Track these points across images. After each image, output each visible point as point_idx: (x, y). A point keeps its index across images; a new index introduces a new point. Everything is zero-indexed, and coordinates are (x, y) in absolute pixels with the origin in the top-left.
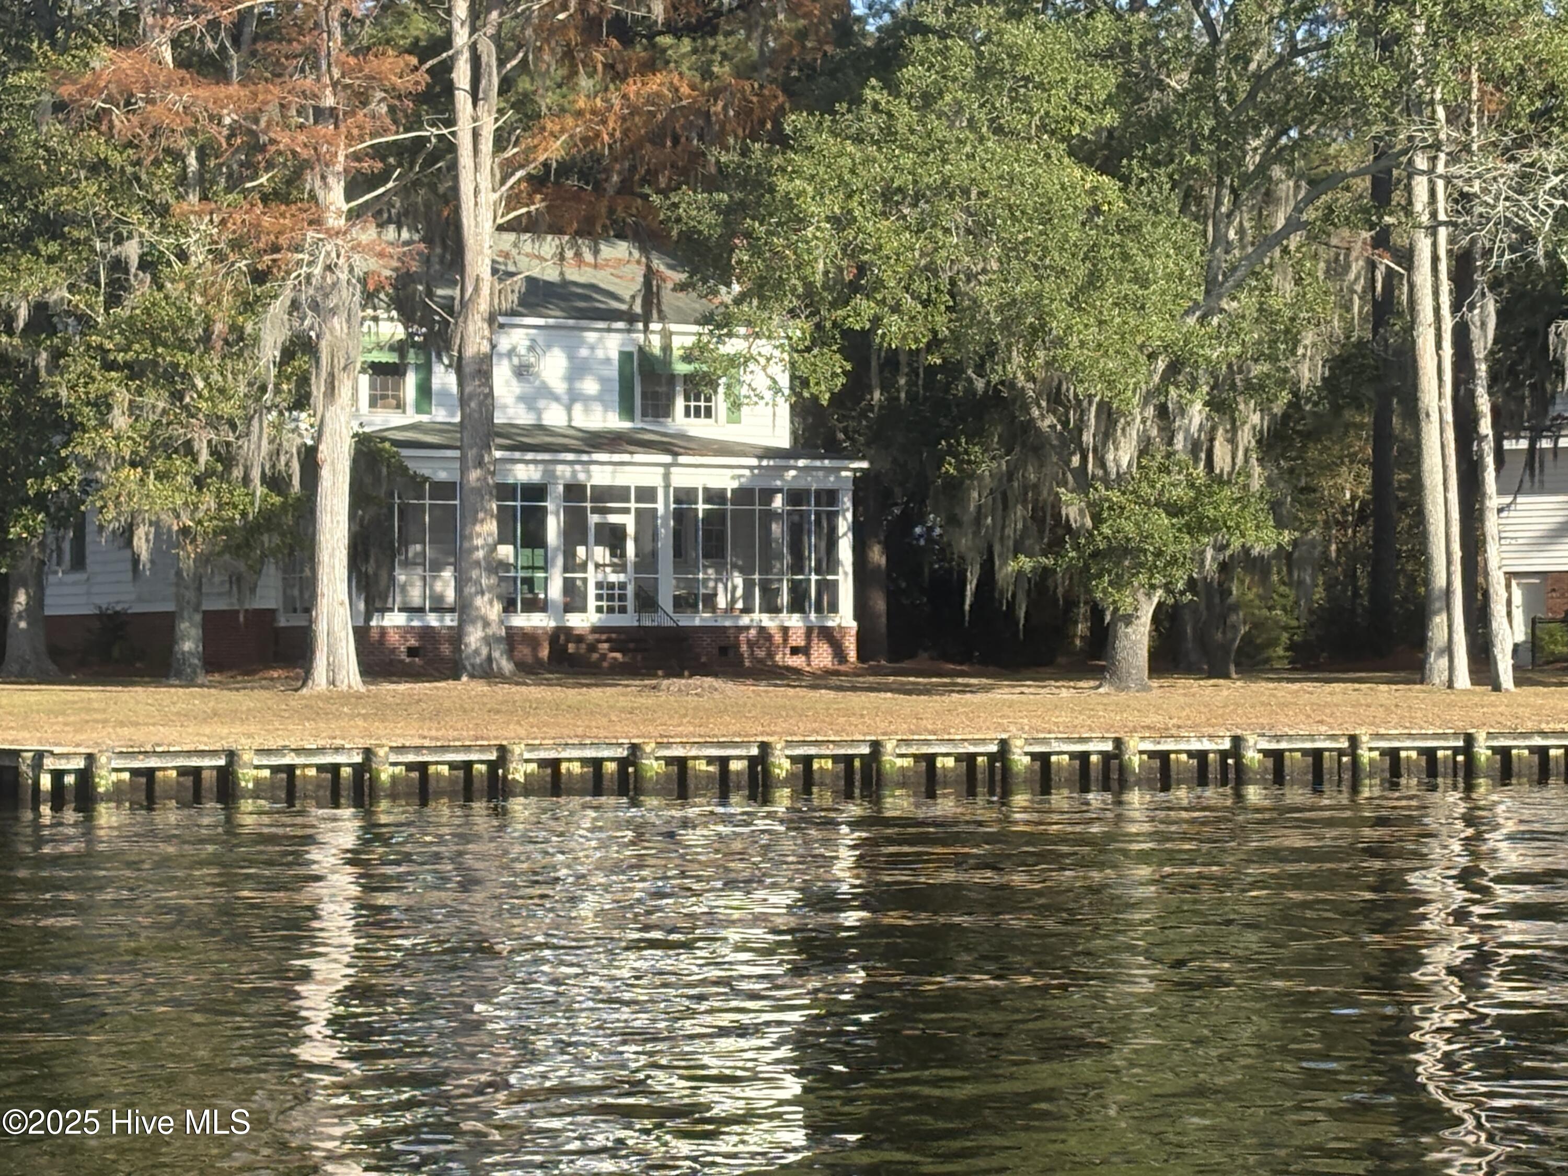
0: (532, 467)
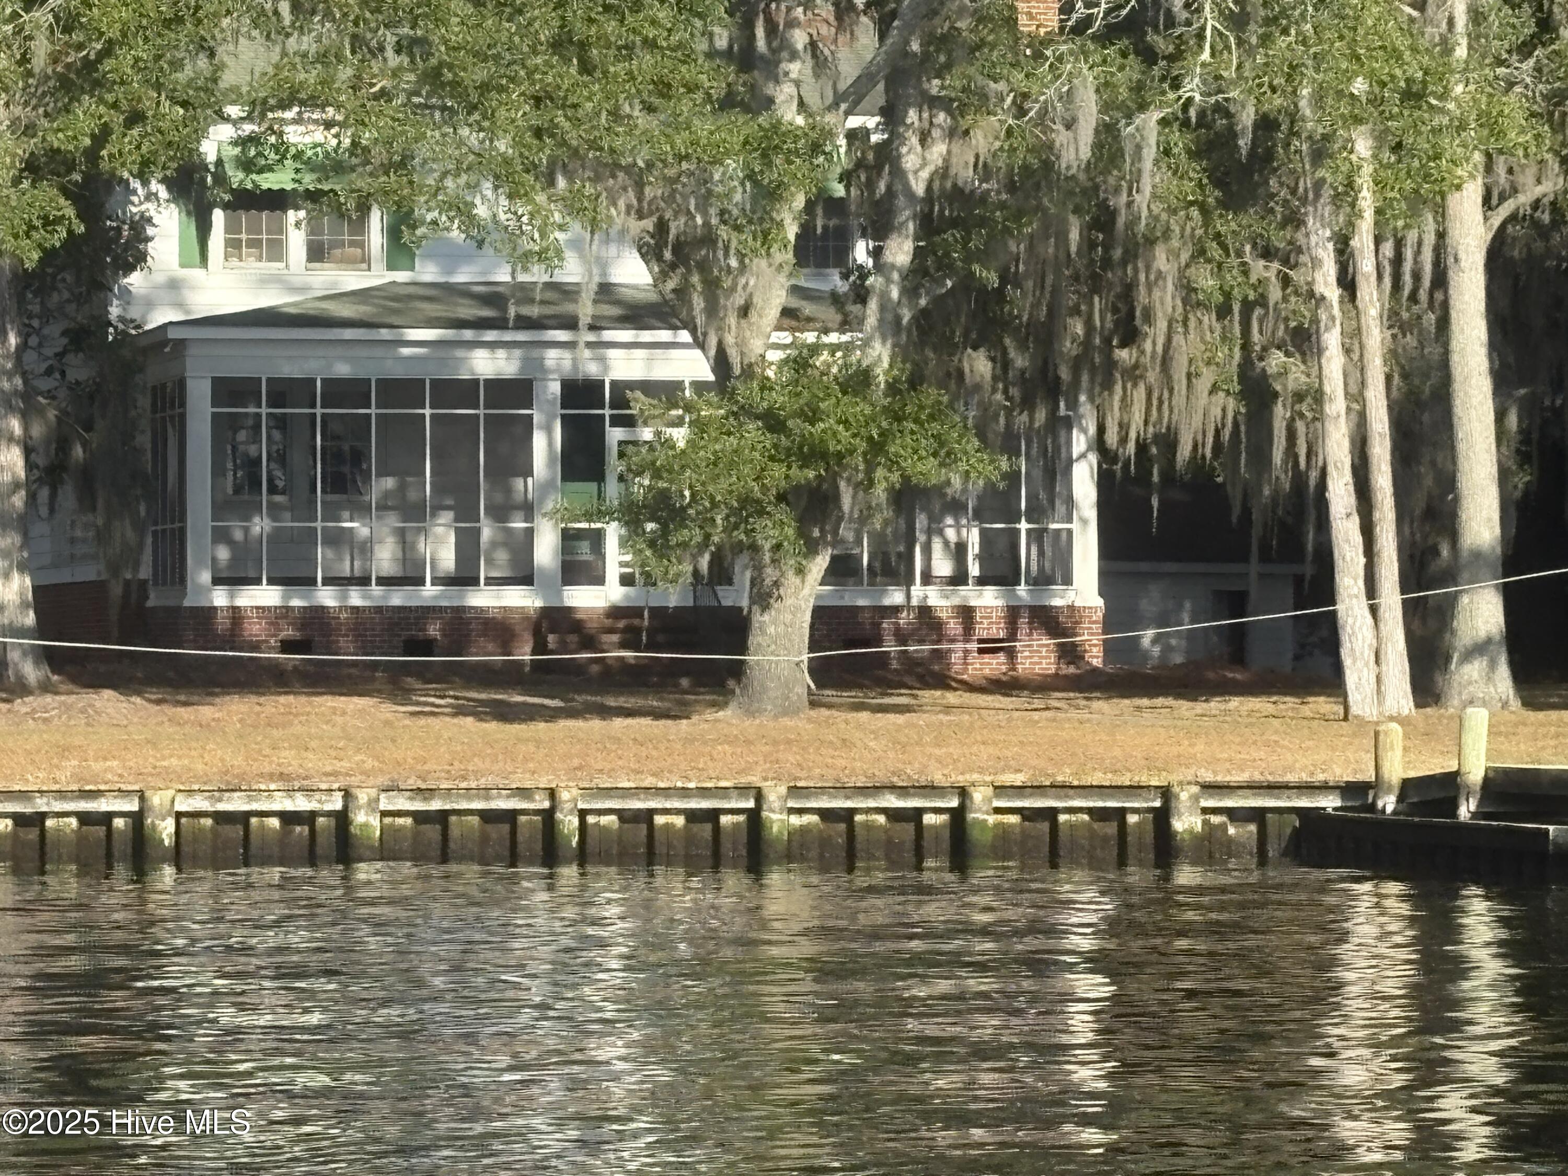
0: (501, 353)
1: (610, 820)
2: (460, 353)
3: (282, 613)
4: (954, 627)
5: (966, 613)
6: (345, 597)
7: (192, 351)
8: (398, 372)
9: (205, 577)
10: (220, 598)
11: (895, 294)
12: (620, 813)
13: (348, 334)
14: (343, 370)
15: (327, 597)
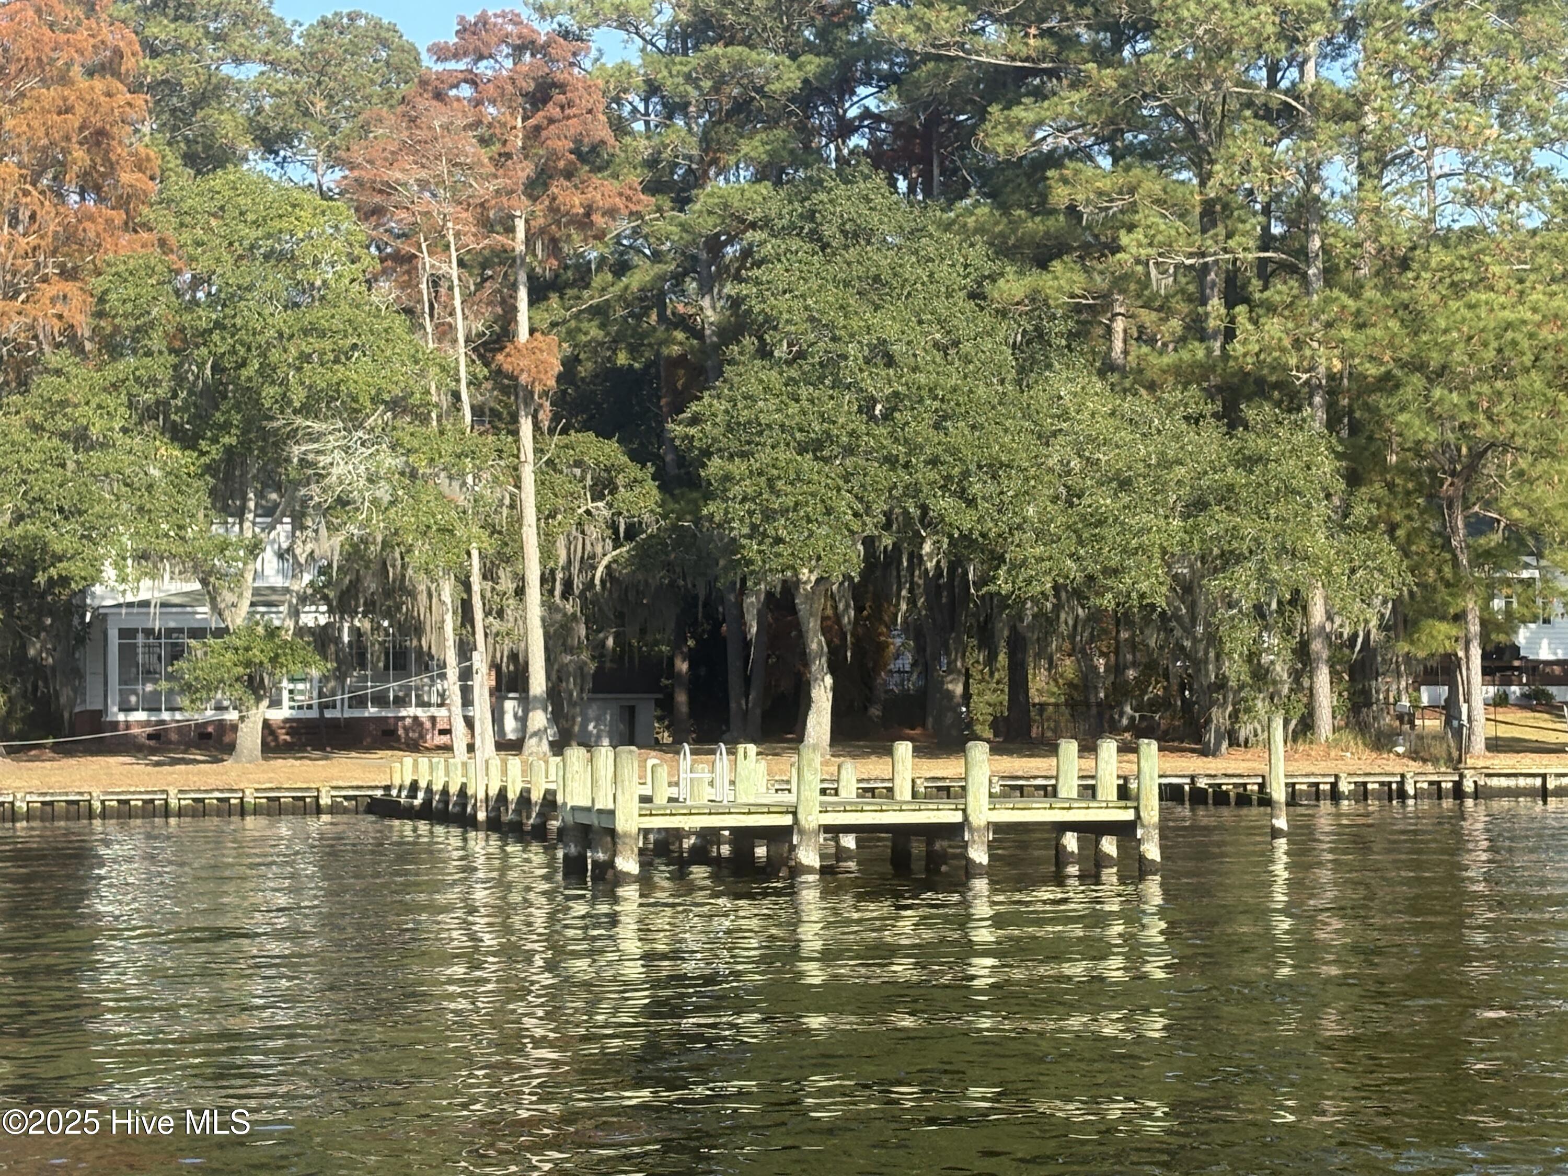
1: (115, 803)
3: (147, 723)
4: (428, 725)
5: (433, 719)
6: (173, 716)
7: (110, 618)
8: (196, 625)
9: (116, 709)
10: (121, 717)
12: (119, 801)
13: (174, 610)
14: (172, 625)
15: (166, 716)
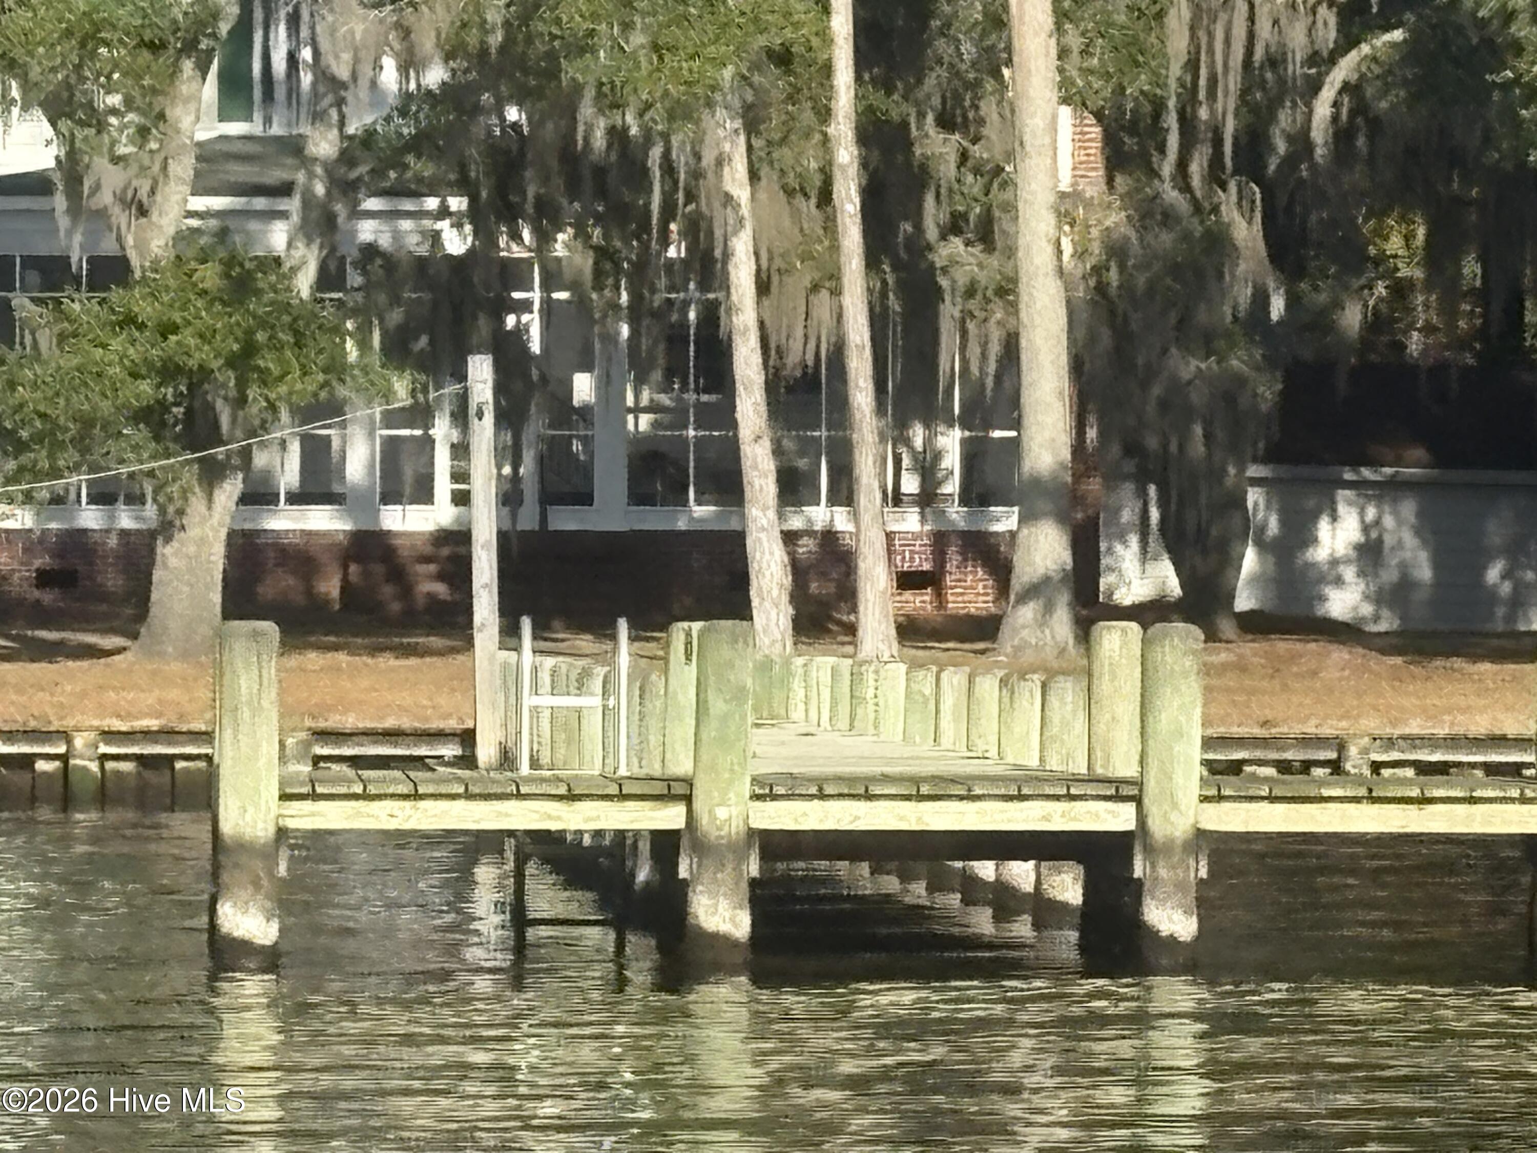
2: (253, 225)
6: (112, 518)
11: (320, 189)
